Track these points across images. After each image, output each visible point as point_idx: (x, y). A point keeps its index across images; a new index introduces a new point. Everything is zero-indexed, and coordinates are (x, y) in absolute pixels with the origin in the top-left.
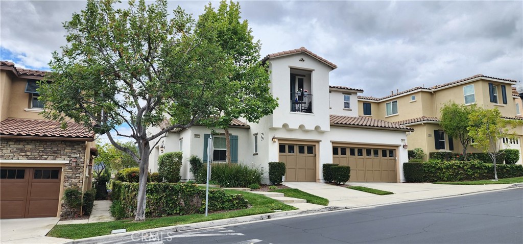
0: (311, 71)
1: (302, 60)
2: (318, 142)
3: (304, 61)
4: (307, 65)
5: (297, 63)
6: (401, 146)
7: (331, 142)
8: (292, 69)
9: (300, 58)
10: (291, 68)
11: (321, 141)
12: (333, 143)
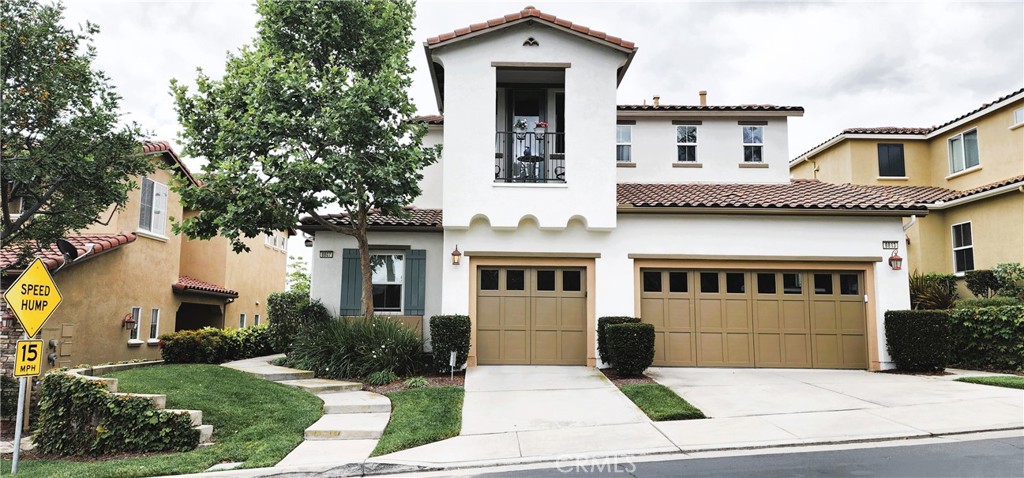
0: (560, 71)
1: (531, 42)
2: (592, 258)
3: (536, 44)
4: (547, 53)
5: (515, 52)
6: (880, 260)
7: (630, 256)
8: (501, 69)
9: (524, 37)
10: (498, 68)
11: (599, 256)
12: (637, 260)
